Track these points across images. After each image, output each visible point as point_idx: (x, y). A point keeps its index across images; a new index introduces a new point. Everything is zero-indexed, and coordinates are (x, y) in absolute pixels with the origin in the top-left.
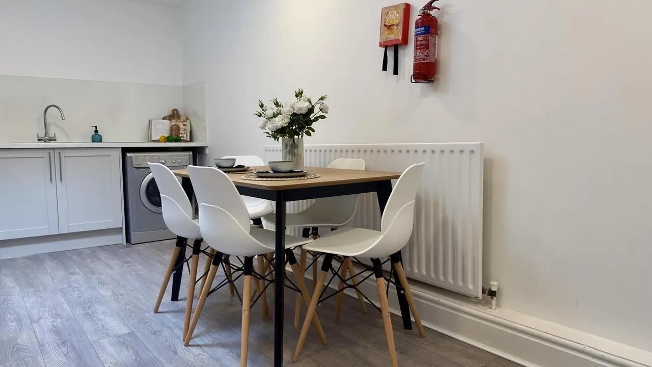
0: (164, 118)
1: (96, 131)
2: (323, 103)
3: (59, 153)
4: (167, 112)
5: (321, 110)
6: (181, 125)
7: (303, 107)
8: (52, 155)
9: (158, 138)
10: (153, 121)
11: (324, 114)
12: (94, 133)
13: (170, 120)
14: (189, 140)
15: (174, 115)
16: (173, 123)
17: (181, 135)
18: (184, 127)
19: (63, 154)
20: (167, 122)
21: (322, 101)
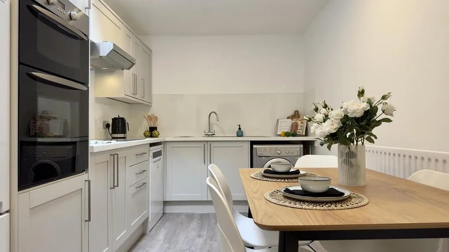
0: (288, 118)
1: (240, 128)
2: (386, 103)
3: (210, 144)
4: (291, 113)
5: (383, 112)
6: (299, 123)
7: (358, 109)
8: (206, 146)
9: (280, 133)
10: (280, 121)
11: (389, 117)
12: (238, 130)
13: (292, 119)
14: (304, 134)
15: (296, 115)
16: (293, 122)
17: (298, 131)
18: (301, 124)
19: (213, 145)
20: (290, 120)
21: (384, 101)
